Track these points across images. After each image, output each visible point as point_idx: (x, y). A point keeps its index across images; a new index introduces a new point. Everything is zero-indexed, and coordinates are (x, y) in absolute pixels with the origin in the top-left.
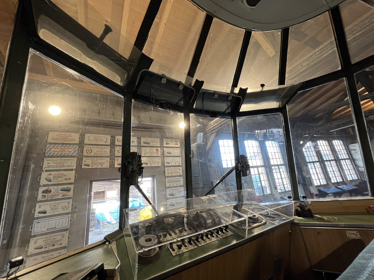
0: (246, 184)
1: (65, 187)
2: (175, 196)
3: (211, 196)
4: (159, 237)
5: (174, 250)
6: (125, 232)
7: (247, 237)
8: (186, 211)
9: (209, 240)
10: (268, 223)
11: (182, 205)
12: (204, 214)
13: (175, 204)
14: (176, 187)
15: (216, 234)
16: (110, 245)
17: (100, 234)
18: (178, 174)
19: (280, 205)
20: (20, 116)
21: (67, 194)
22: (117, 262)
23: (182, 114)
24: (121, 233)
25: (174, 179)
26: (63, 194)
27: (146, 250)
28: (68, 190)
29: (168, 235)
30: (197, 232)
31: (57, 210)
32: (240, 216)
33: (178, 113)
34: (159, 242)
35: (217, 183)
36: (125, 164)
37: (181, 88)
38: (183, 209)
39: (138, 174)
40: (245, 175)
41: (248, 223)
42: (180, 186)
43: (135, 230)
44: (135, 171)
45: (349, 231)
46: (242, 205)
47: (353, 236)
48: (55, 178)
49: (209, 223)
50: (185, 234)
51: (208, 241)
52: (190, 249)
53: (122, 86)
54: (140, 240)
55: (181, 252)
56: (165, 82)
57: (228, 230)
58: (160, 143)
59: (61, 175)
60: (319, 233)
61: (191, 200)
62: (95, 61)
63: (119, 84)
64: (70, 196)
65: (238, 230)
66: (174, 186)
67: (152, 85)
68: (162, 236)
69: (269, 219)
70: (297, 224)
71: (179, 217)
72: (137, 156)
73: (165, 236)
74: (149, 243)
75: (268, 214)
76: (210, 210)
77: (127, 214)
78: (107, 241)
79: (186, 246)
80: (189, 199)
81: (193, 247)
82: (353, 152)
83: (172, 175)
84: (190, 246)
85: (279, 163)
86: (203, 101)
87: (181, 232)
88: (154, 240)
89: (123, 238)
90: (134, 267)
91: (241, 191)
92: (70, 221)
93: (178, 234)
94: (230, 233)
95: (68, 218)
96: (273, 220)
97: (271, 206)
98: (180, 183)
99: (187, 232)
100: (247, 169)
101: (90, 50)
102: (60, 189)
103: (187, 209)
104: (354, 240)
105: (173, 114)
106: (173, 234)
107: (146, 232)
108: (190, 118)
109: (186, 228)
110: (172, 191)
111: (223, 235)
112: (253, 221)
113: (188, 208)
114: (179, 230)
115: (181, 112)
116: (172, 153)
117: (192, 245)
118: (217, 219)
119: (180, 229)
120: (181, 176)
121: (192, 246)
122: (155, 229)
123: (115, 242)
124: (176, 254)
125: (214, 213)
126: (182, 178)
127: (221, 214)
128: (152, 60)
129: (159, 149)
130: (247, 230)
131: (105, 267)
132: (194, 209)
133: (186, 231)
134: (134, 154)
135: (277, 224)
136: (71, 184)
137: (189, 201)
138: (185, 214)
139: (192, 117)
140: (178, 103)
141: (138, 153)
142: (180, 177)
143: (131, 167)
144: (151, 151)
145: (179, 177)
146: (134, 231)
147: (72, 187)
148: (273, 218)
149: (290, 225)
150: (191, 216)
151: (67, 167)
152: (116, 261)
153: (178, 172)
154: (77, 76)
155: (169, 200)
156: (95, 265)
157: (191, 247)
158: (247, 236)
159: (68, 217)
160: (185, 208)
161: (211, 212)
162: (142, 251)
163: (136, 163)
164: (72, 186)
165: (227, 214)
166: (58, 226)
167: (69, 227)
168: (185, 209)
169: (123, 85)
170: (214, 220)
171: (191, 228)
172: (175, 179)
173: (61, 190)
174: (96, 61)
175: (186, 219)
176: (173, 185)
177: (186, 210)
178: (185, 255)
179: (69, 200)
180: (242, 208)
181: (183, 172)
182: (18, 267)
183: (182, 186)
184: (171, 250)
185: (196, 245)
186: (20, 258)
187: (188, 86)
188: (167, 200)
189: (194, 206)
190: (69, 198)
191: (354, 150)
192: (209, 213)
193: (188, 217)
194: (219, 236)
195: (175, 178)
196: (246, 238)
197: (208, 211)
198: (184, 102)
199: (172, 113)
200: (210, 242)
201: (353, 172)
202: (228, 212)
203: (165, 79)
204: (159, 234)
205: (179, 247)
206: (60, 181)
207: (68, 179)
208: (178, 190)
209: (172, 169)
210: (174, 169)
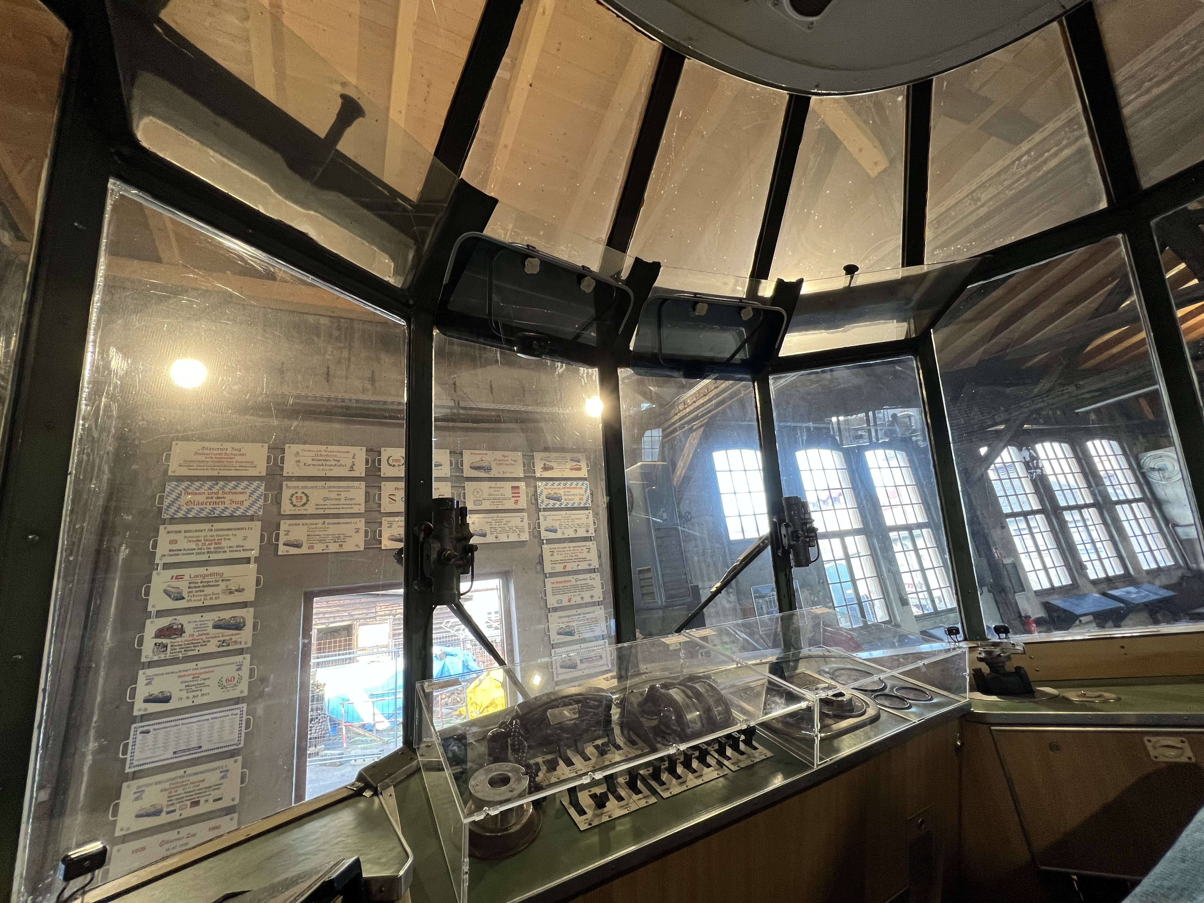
0: (805, 590)
1: (226, 615)
2: (576, 637)
3: (696, 633)
4: (532, 771)
5: (582, 812)
6: (422, 755)
7: (818, 764)
8: (616, 684)
9: (697, 777)
10: (884, 716)
11: (600, 663)
12: (675, 692)
13: (579, 662)
14: (579, 606)
15: (716, 756)
16: (376, 799)
17: (341, 764)
18: (584, 566)
19: (922, 659)
20: (84, 395)
21: (234, 638)
22: (403, 854)
23: (595, 372)
24: (412, 759)
25: (573, 583)
26: (222, 639)
27: (493, 812)
28: (238, 626)
29: (561, 762)
30: (654, 750)
31: (205, 690)
32: (792, 698)
33: (582, 369)
34: (535, 788)
35: (714, 589)
36: (417, 538)
37: (587, 286)
38: (607, 679)
39: (458, 567)
40: (804, 561)
41: (821, 720)
42: (594, 604)
43: (455, 748)
44: (449, 558)
45: (1154, 739)
46: (797, 661)
47: (1172, 753)
48: (195, 587)
49: (694, 721)
50: (618, 758)
51: (692, 781)
52: (634, 807)
53: (399, 286)
54: (472, 782)
55: (605, 819)
56: (536, 270)
57: (754, 743)
58: (524, 466)
59: (213, 578)
60: (1054, 747)
61: (631, 647)
62: (312, 213)
63: (392, 281)
64: (243, 646)
65: (787, 741)
66: (573, 602)
67: (495, 282)
68: (544, 768)
69: (886, 703)
70: (980, 719)
71: (596, 703)
72: (454, 512)
73: (552, 766)
74: (502, 792)
75: (885, 687)
76: (693, 678)
77: (428, 697)
78: (368, 786)
79: (623, 799)
80: (626, 645)
81: (644, 801)
82: (1155, 477)
83: (565, 567)
84: (635, 797)
85: (912, 521)
86: (660, 326)
87: (602, 751)
88: (519, 780)
89: (416, 776)
90: (457, 869)
91: (793, 615)
92: (244, 726)
93: (594, 760)
94: (761, 753)
95: (238, 716)
96: (900, 706)
97: (894, 662)
98: (589, 593)
99: (621, 752)
100: (810, 541)
101: (297, 177)
102: (210, 624)
103: (621, 678)
104: (1174, 768)
105: (564, 371)
106: (577, 760)
107: (490, 755)
108: (620, 382)
109: (620, 740)
110: (567, 619)
111: (739, 761)
112: (836, 712)
113: (623, 673)
114: (597, 747)
115: (590, 362)
116: (563, 497)
117: (640, 792)
118: (720, 708)
119: (599, 742)
120: (594, 571)
121: (640, 796)
122: (521, 743)
123: (391, 790)
124: (590, 824)
125: (708, 688)
126: (597, 576)
127: (731, 690)
128: (494, 202)
129: (522, 485)
130: (817, 742)
131: (366, 871)
132: (643, 677)
133: (619, 748)
134: (444, 503)
135: (916, 720)
136: (244, 605)
137: (625, 652)
138: (612, 693)
139: (624, 379)
140: (578, 336)
141: (458, 502)
142: (593, 575)
143: (436, 546)
144: (496, 493)
145: (587, 576)
146: (454, 752)
147: (248, 614)
148: (902, 699)
149: (956, 722)
150: (635, 700)
151: (230, 551)
152: (399, 849)
153: (584, 559)
154: (258, 262)
155: (558, 650)
156: (332, 863)
157: (637, 802)
158: (817, 761)
159: (238, 711)
160: (614, 674)
161: (697, 686)
162: (482, 817)
163: (451, 533)
164: (248, 611)
165: (747, 692)
166: (209, 741)
167: (242, 745)
168: (612, 677)
169: (403, 284)
170: (708, 710)
171: (634, 737)
172: (576, 580)
173: (215, 627)
174: (316, 211)
175: (619, 710)
176: (570, 600)
177: (616, 680)
178: (619, 828)
179: (239, 658)
180: (798, 671)
181: (600, 557)
182: (89, 876)
183: (599, 603)
184: (572, 811)
185: (654, 792)
186: (95, 847)
187: (611, 280)
188: (553, 651)
189: (643, 667)
190: (241, 652)
191: (1159, 470)
192: (692, 689)
193: (622, 704)
194: (726, 762)
195: (575, 577)
196: (816, 768)
197: (689, 684)
198: (598, 332)
199: (561, 367)
200: (699, 781)
201: (1157, 542)
202: (753, 685)
203: (536, 261)
204: (532, 762)
205: (600, 802)
206: (211, 599)
207: (237, 591)
208: (588, 616)
209: (566, 549)
210: (572, 549)
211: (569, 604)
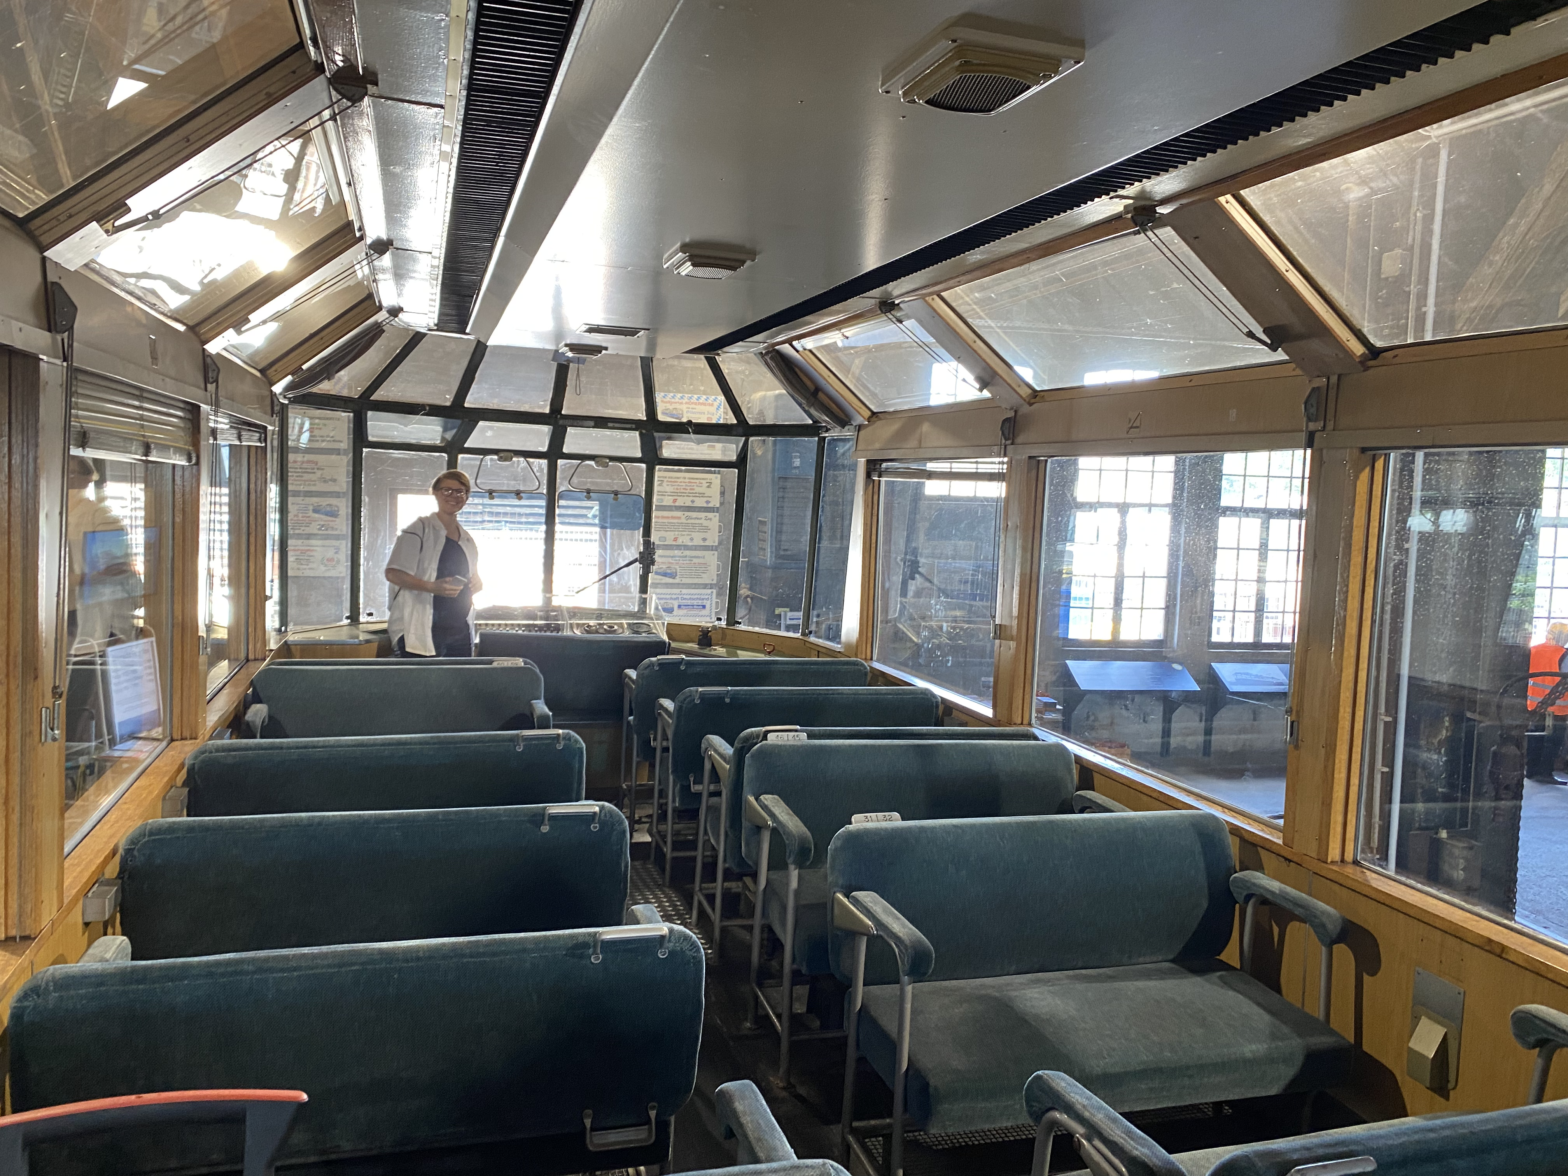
1: (322, 501)
2: (677, 581)
14: (687, 548)
18: (700, 502)
21: (331, 524)
25: (684, 520)
26: (322, 523)
28: (332, 513)
31: (310, 566)
42: (705, 548)
48: (295, 472)
59: (308, 466)
64: (338, 532)
66: (679, 542)
83: (675, 501)
98: (703, 535)
102: (309, 507)
110: (670, 560)
116: (685, 415)
120: (712, 510)
126: (715, 517)
136: (337, 495)
142: (711, 515)
145: (703, 515)
147: (340, 504)
151: (321, 440)
153: (702, 495)
164: (340, 501)
172: (688, 518)
173: (314, 511)
176: (675, 539)
179: (336, 543)
181: (723, 493)
183: (715, 549)
190: (337, 537)
195: (687, 514)
206: (309, 485)
207: (331, 480)
208: (695, 560)
209: (679, 480)
210: (687, 480)
211: (674, 543)
